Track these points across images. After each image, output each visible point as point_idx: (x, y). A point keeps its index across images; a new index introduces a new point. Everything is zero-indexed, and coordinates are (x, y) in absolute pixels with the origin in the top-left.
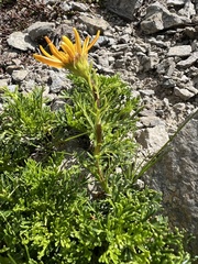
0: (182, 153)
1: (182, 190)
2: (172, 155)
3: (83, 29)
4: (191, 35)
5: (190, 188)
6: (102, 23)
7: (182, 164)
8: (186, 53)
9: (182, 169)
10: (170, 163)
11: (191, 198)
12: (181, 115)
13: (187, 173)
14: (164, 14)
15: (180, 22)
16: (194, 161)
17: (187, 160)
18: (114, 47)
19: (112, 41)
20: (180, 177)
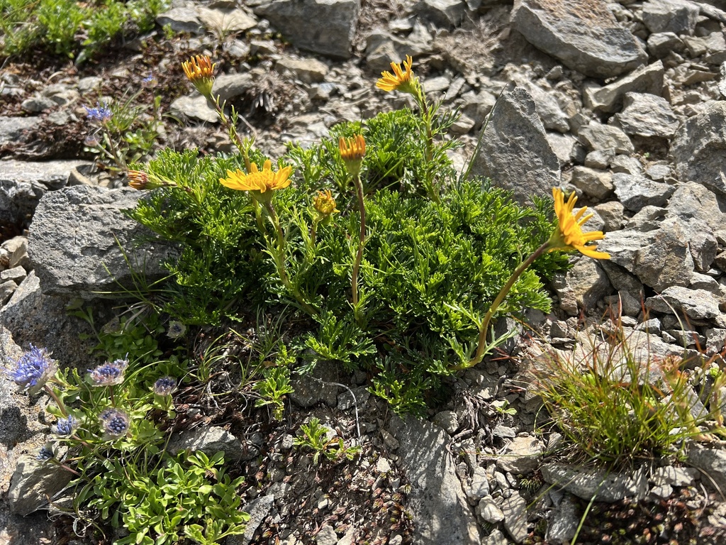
0: (490, 150)
1: (501, 179)
2: (484, 155)
3: (293, 78)
4: (439, 66)
5: (506, 175)
6: (318, 66)
7: (493, 159)
8: (445, 86)
9: (494, 163)
10: (485, 163)
11: (509, 182)
12: (467, 149)
13: (499, 164)
14: (395, 43)
15: (419, 51)
16: (501, 153)
17: (497, 154)
18: (349, 95)
19: (343, 89)
20: (495, 170)
